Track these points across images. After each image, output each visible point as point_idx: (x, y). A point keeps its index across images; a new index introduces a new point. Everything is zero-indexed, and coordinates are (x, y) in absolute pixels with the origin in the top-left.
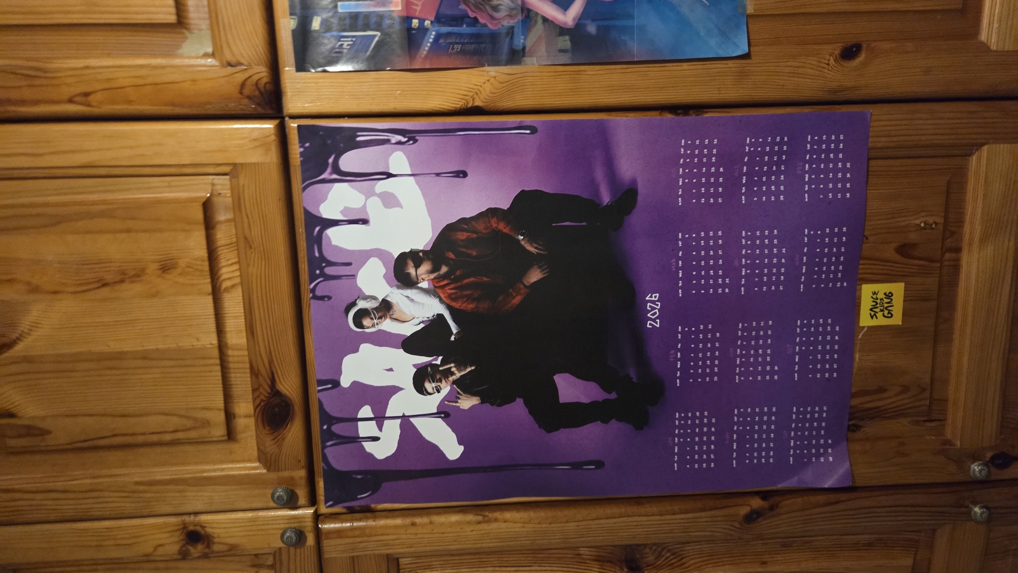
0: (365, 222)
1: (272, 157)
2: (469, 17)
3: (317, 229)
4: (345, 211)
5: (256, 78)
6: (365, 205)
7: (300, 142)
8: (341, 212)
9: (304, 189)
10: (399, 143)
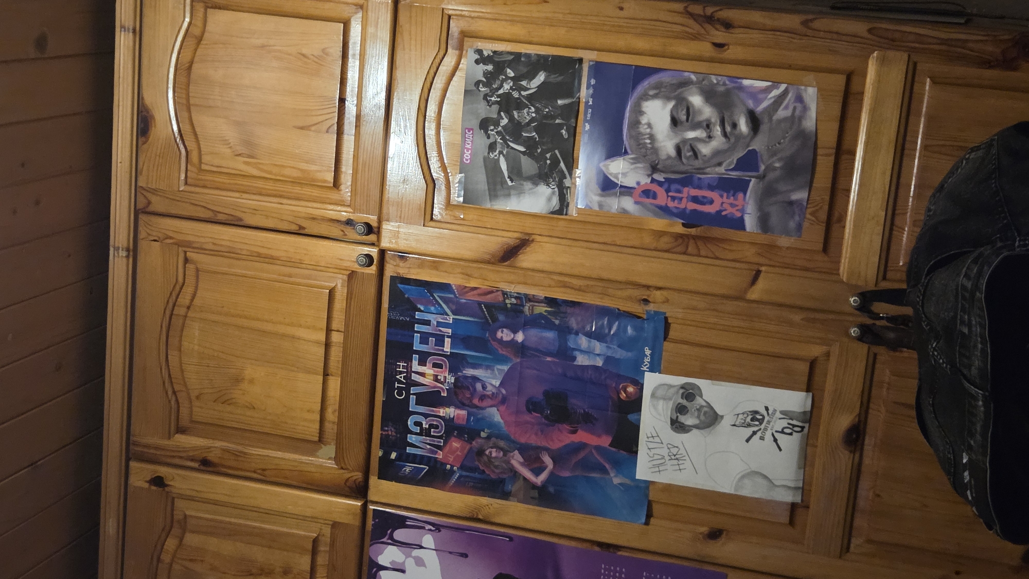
0: (403, 571)
1: (357, 522)
2: (479, 469)
3: (375, 570)
4: (392, 562)
5: (355, 478)
6: (404, 562)
7: (373, 517)
8: (390, 563)
9: (371, 545)
10: (430, 530)
